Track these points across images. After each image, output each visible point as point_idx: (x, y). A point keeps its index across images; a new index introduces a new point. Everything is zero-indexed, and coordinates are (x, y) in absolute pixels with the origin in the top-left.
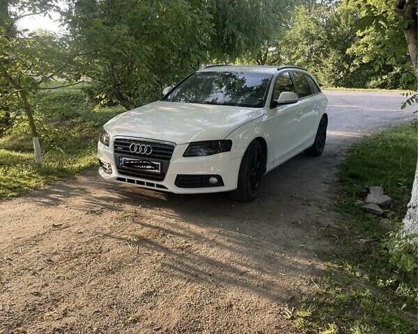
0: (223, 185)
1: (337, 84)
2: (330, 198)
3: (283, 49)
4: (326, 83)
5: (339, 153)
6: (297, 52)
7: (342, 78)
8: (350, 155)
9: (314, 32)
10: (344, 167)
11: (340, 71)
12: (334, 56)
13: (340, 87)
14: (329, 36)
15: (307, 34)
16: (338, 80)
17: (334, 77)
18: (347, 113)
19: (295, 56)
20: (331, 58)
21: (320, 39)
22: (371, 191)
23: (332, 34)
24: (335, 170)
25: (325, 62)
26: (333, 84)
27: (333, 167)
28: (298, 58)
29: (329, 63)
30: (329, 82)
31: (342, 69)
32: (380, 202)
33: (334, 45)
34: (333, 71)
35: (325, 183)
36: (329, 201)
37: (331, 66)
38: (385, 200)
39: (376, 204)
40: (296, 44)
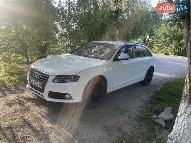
0: (72, 99)
1: (175, 54)
2: (139, 111)
3: (155, 39)
4: (171, 53)
5: (158, 85)
6: (160, 41)
7: (177, 52)
8: (163, 86)
9: (167, 34)
10: (157, 93)
11: (177, 49)
12: (175, 43)
13: (176, 55)
14: (174, 36)
15: (164, 34)
16: (176, 53)
17: (174, 51)
18: (173, 66)
19: (159, 42)
20: (174, 44)
21: (169, 36)
22: (165, 110)
23: (175, 35)
24: (151, 94)
25: (171, 45)
26: (174, 54)
27: (151, 92)
28: (160, 43)
29: (172, 46)
30: (172, 53)
31: (178, 48)
32: (166, 118)
33: (175, 39)
34: (174, 49)
35: (142, 101)
36: (137, 113)
37: (173, 47)
38: (170, 117)
39: (163, 119)
40: (160, 38)
